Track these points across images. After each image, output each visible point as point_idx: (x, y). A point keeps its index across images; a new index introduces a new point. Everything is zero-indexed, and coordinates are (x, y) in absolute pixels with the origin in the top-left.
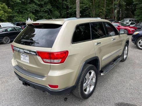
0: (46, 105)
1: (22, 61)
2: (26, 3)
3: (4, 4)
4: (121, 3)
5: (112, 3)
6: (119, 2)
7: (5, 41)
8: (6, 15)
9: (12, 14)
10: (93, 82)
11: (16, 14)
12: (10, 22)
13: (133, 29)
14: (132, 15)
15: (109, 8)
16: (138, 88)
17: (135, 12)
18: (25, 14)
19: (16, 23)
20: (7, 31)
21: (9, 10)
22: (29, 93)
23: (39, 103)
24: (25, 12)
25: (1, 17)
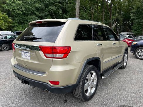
0: (44, 106)
1: (23, 58)
2: (27, 15)
3: (5, 14)
4: (119, 18)
5: (110, 18)
6: (117, 17)
7: (4, 48)
8: (6, 24)
9: (12, 24)
10: (94, 84)
11: (16, 24)
12: (10, 31)
13: (130, 41)
14: (129, 30)
15: (107, 22)
16: (139, 92)
17: (132, 27)
18: (26, 24)
19: (16, 32)
20: (7, 38)
21: (10, 20)
22: (26, 95)
23: (37, 104)
24: (25, 23)
25: (1, 26)
